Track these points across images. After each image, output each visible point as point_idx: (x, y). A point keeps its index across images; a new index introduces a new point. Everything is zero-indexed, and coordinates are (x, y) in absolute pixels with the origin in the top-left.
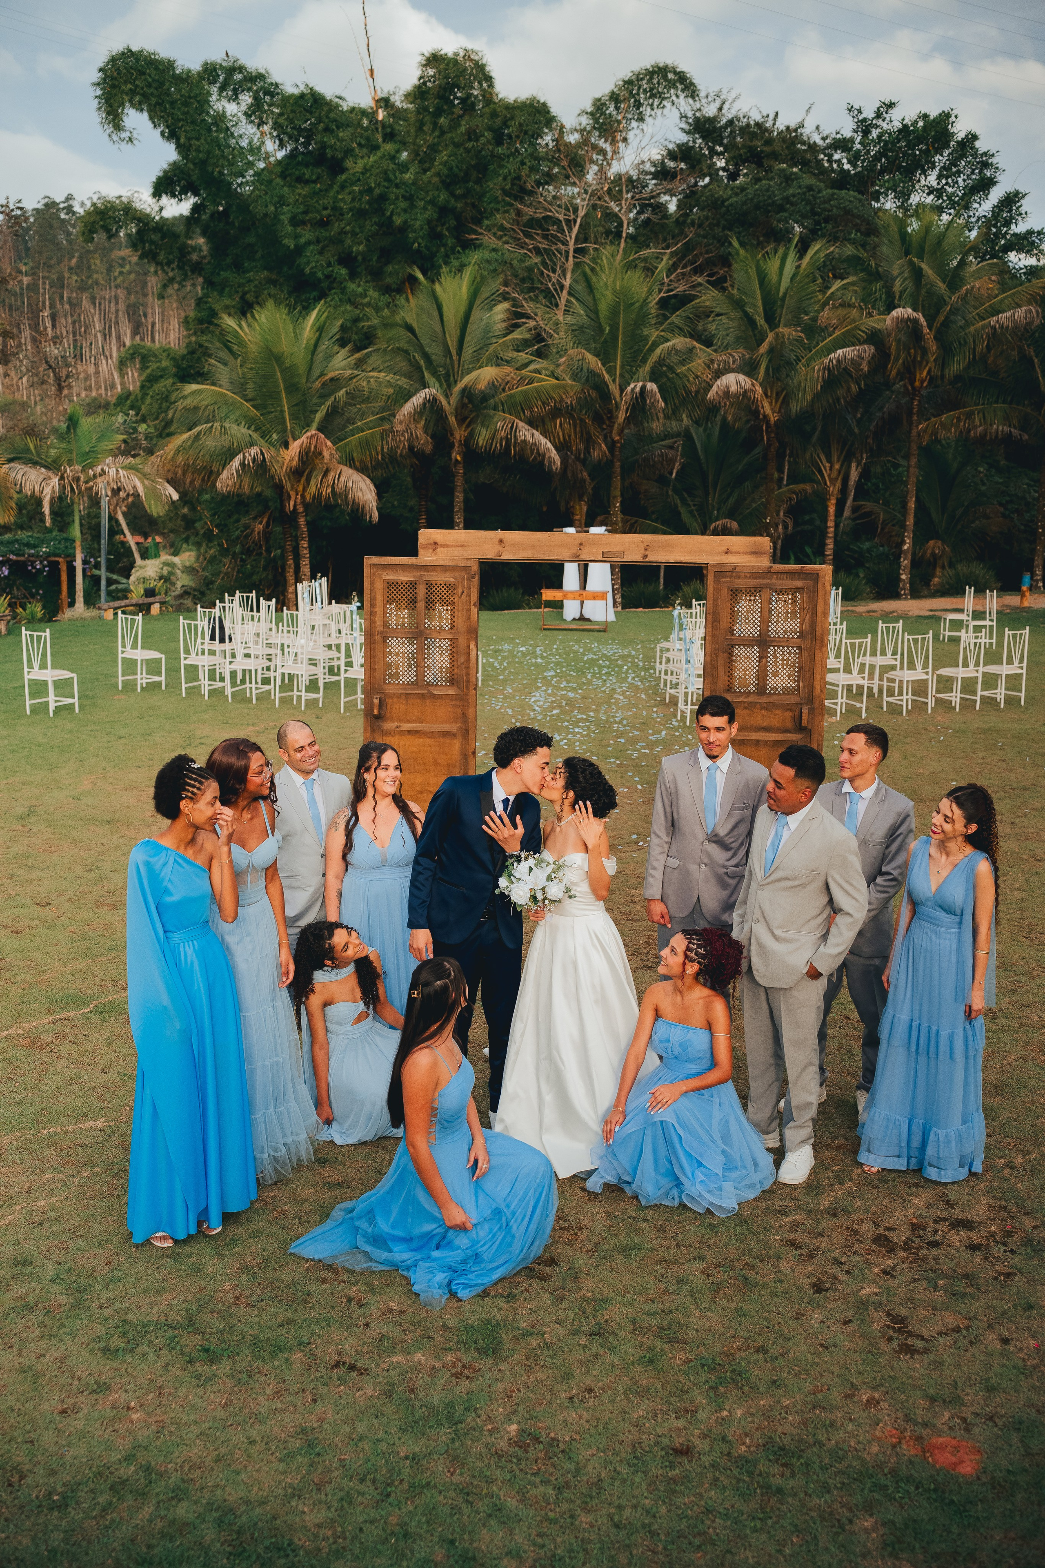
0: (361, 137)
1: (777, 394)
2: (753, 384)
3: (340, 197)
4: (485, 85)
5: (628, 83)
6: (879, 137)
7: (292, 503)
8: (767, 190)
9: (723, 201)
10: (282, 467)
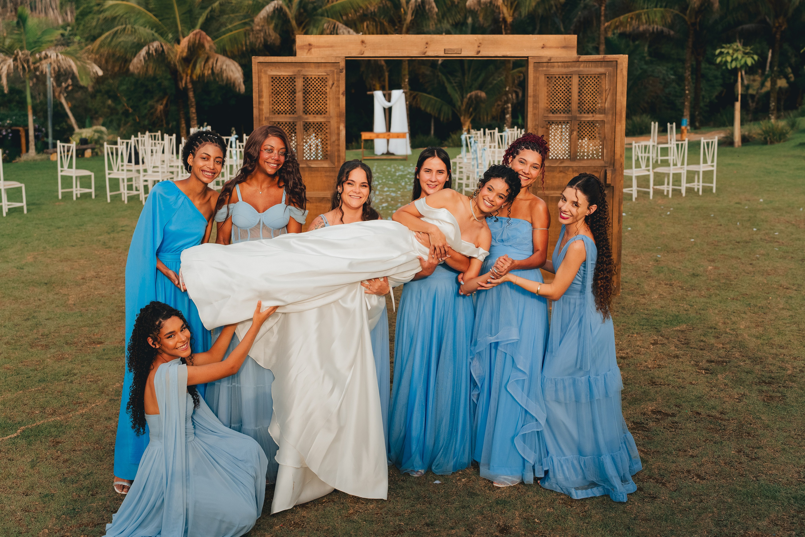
1: (512, 4)
7: (184, 82)
10: (176, 56)
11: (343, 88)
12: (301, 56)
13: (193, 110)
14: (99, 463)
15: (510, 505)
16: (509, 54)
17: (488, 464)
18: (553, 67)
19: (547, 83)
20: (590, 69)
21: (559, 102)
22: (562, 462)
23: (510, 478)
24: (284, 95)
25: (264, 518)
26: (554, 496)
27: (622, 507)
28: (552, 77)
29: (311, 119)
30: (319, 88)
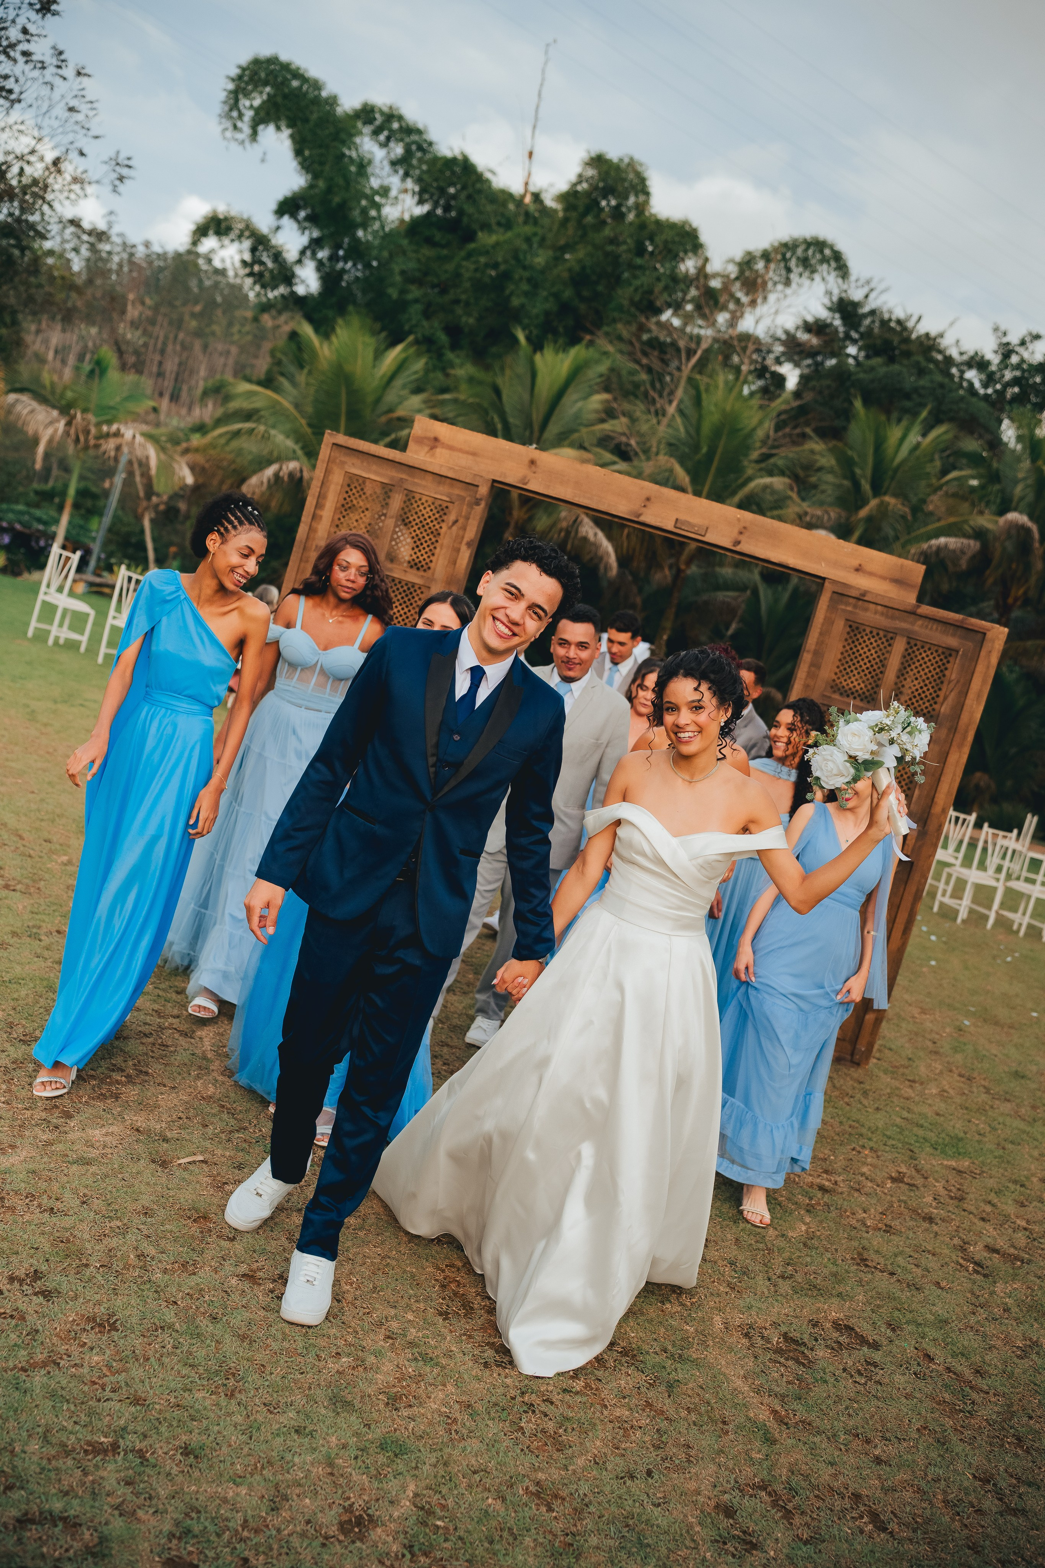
3: (464, 263)
4: (641, 199)
5: (783, 246)
11: (471, 533)
12: (415, 455)
16: (791, 562)
18: (866, 610)
19: (846, 636)
20: (932, 634)
21: (857, 676)
28: (857, 628)
29: (398, 572)
30: (429, 520)
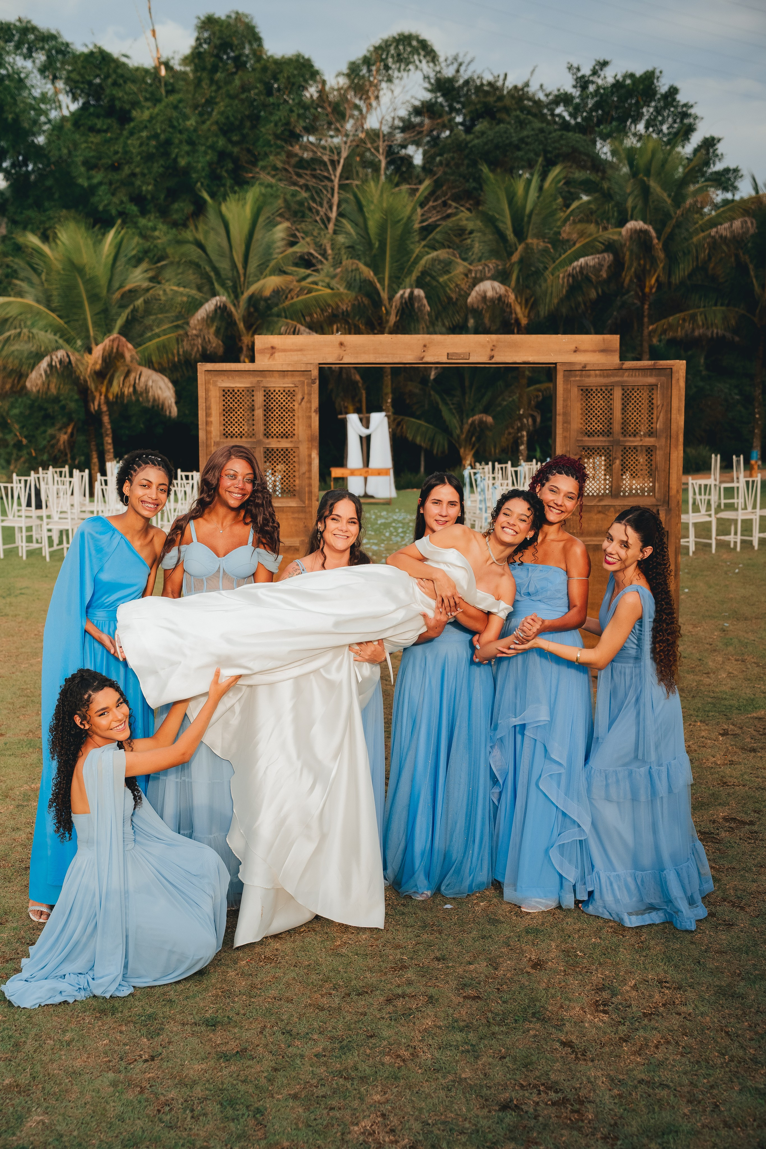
0: (146, 91)
1: (527, 301)
2: (506, 291)
3: (129, 142)
4: (255, 46)
5: (378, 49)
6: (597, 91)
7: (96, 403)
8: (505, 132)
9: (467, 143)
10: (86, 369)
11: (315, 403)
12: (262, 362)
13: (109, 440)
14: (7, 884)
15: (544, 935)
16: (531, 359)
17: (515, 885)
18: (589, 376)
19: (581, 397)
20: (637, 379)
21: (596, 421)
22: (612, 879)
23: (544, 901)
24: (239, 413)
25: (225, 952)
26: (600, 923)
27: (689, 937)
28: (587, 390)
29: (274, 444)
30: (284, 403)
